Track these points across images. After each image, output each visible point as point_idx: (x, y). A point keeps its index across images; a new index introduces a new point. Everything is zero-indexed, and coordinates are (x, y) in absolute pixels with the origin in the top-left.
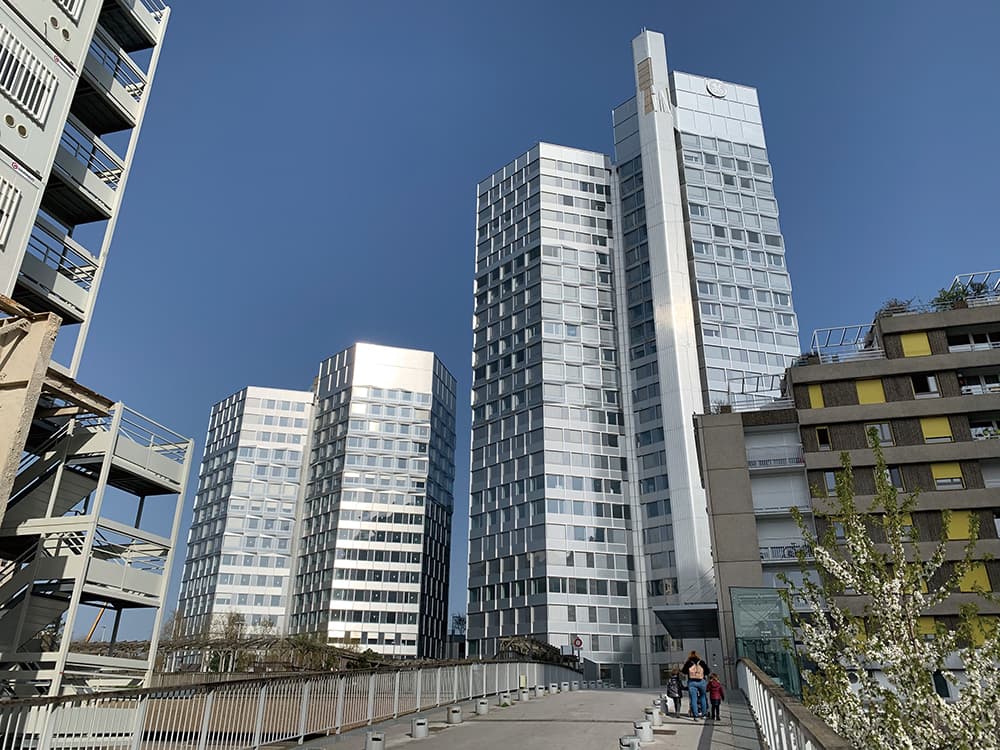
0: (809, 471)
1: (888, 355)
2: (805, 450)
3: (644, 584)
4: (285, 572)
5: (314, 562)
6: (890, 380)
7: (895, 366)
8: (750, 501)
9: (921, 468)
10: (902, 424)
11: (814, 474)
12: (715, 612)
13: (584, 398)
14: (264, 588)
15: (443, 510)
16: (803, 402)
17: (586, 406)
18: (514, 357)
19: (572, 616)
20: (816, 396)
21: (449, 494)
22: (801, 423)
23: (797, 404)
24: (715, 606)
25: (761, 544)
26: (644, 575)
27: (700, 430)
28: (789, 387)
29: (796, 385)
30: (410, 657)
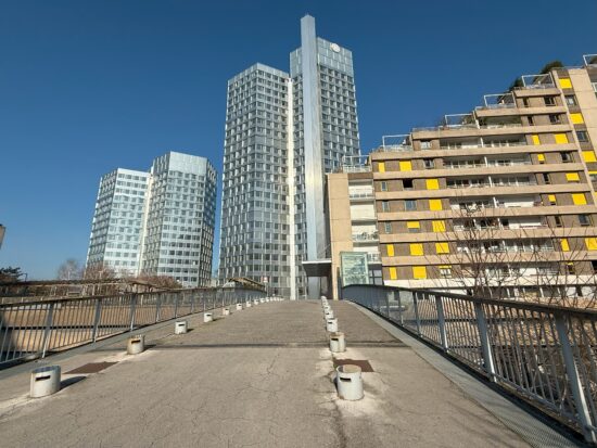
0: (377, 200)
1: (414, 149)
2: (376, 191)
3: (294, 256)
6: (414, 160)
7: (417, 154)
8: (350, 214)
9: (425, 200)
10: (418, 180)
11: (379, 202)
12: (330, 264)
14: (127, 258)
16: (376, 169)
20: (381, 166)
22: (374, 178)
23: (373, 170)
25: (353, 233)
26: (294, 253)
27: (328, 181)
28: (370, 161)
29: (373, 161)
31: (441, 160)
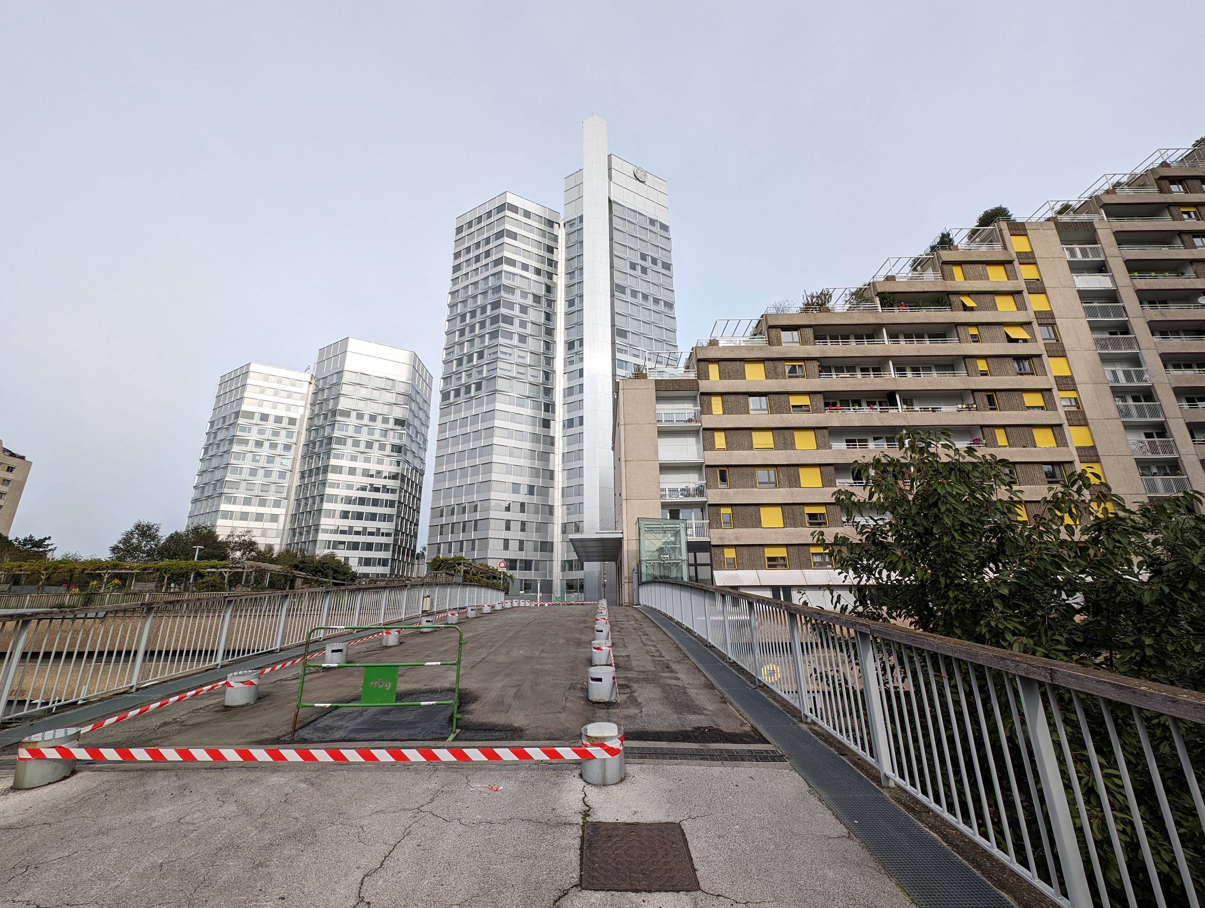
0: (704, 429)
1: (770, 343)
2: (702, 412)
3: (560, 525)
4: (281, 511)
5: (306, 504)
6: (770, 362)
7: (775, 352)
8: (656, 451)
9: (786, 432)
10: (776, 397)
11: (708, 432)
12: (621, 539)
13: (527, 390)
14: (261, 523)
15: (417, 471)
16: (703, 375)
17: (529, 397)
18: (475, 355)
19: (506, 547)
20: (714, 370)
21: (422, 460)
22: (701, 390)
23: (699, 376)
24: (620, 536)
25: (662, 486)
26: (560, 519)
27: (621, 392)
28: (694, 360)
29: (699, 360)
30: (384, 575)
31: (816, 364)
